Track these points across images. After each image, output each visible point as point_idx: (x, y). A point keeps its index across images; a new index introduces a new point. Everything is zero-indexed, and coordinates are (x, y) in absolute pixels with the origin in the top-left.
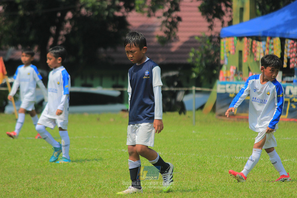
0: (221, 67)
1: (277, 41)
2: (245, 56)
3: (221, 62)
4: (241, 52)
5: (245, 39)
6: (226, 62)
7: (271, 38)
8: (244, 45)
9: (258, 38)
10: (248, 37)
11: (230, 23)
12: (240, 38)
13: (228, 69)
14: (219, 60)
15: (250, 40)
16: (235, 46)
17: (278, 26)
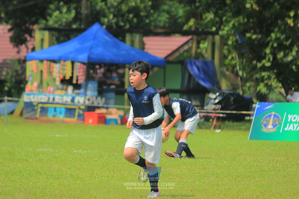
0: (27, 82)
1: (69, 64)
2: (45, 75)
3: (27, 79)
4: (42, 72)
5: (45, 62)
6: (31, 78)
7: (64, 61)
8: (44, 66)
9: (54, 61)
10: (47, 60)
11: (33, 49)
12: (41, 61)
13: (32, 84)
14: (25, 78)
15: (49, 62)
16: (37, 68)
17: (70, 53)
